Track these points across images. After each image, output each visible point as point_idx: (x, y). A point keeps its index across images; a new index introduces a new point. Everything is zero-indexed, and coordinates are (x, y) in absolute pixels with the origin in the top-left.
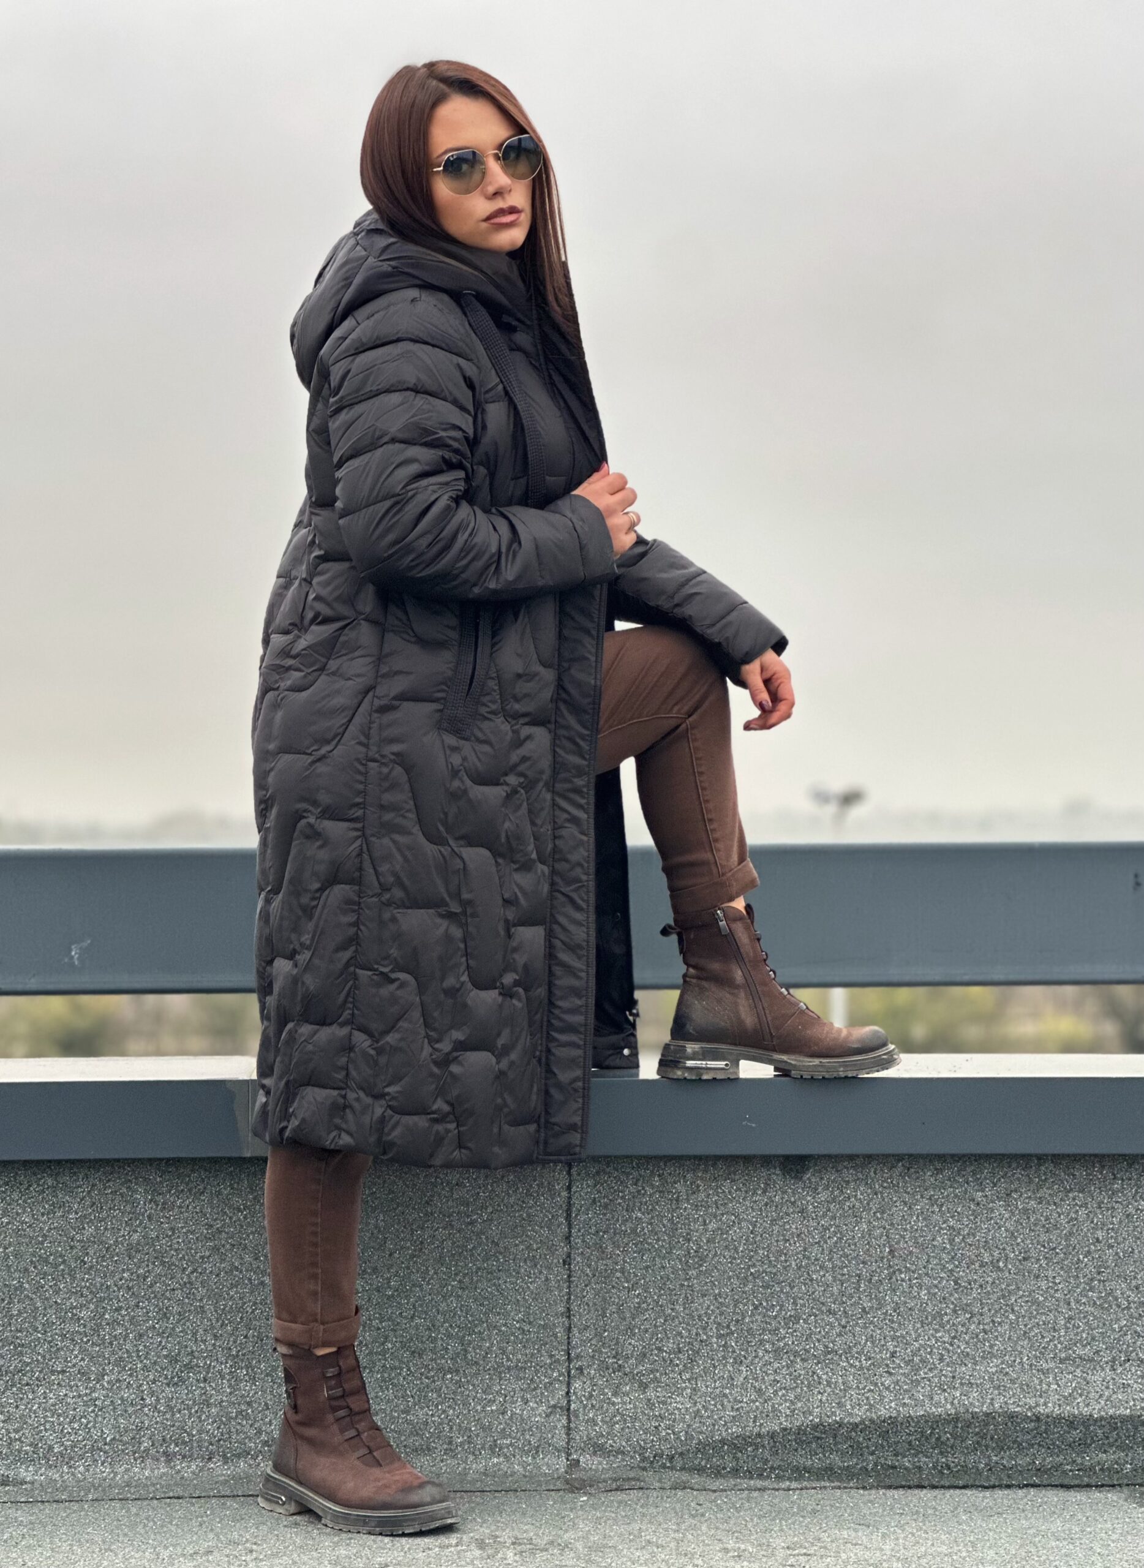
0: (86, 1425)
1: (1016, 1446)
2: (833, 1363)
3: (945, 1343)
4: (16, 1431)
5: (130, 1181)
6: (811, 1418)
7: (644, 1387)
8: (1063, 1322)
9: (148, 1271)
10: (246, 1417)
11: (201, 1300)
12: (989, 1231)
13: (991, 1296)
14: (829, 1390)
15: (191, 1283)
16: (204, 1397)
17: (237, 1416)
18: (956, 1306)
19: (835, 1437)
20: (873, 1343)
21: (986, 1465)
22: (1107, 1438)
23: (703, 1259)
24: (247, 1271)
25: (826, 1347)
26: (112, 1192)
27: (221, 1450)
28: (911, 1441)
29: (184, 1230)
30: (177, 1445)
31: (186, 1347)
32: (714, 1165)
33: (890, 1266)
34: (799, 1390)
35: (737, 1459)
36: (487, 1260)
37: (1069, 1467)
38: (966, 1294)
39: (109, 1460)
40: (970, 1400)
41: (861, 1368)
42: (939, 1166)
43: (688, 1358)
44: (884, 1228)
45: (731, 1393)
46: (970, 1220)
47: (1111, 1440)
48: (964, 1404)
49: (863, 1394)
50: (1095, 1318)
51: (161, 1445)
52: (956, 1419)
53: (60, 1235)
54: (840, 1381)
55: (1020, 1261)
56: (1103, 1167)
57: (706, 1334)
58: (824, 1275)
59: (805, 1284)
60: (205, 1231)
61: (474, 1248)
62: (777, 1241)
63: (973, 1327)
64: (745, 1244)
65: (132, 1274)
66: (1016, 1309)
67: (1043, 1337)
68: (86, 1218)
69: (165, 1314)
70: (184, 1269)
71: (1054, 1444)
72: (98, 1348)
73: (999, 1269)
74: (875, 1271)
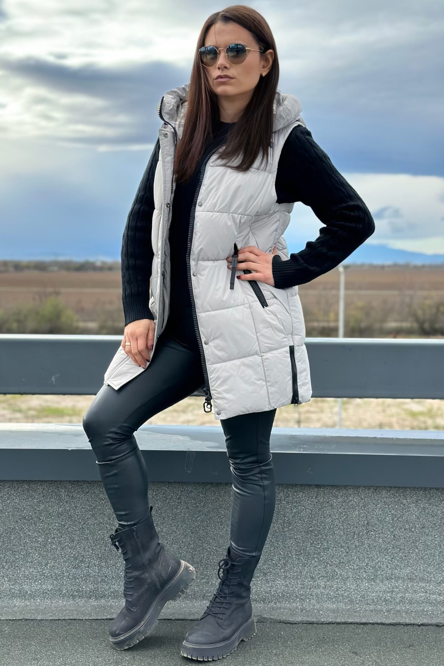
0: (41, 583)
1: (416, 602)
2: (342, 567)
3: (389, 560)
4: (13, 585)
5: (59, 487)
6: (333, 589)
7: (265, 574)
8: (438, 554)
9: (66, 523)
10: (105, 582)
11: (87, 535)
12: (409, 516)
13: (409, 542)
15: (83, 528)
16: (88, 573)
17: (101, 581)
18: (394, 546)
20: (359, 559)
23: (290, 524)
24: (105, 524)
25: (340, 561)
26: (51, 492)
27: (94, 594)
28: (374, 599)
29: (80, 507)
30: (77, 592)
31: (81, 553)
32: (296, 487)
36: (203, 522)
38: (398, 541)
39: (50, 597)
40: (399, 583)
41: (354, 569)
42: (389, 489)
43: (284, 563)
44: (365, 513)
45: (300, 578)
46: (401, 511)
48: (396, 585)
49: (355, 580)
51: (71, 592)
53: (31, 508)
54: (345, 574)
55: (421, 528)
57: (291, 554)
58: (340, 532)
59: (332, 535)
60: (89, 508)
61: (197, 517)
62: (321, 517)
63: (401, 554)
64: (307, 518)
65: (59, 524)
66: (419, 547)
67: (429, 559)
68: (41, 502)
69: (72, 540)
70: (80, 523)
72: (45, 553)
73: (412, 531)
74: (361, 531)
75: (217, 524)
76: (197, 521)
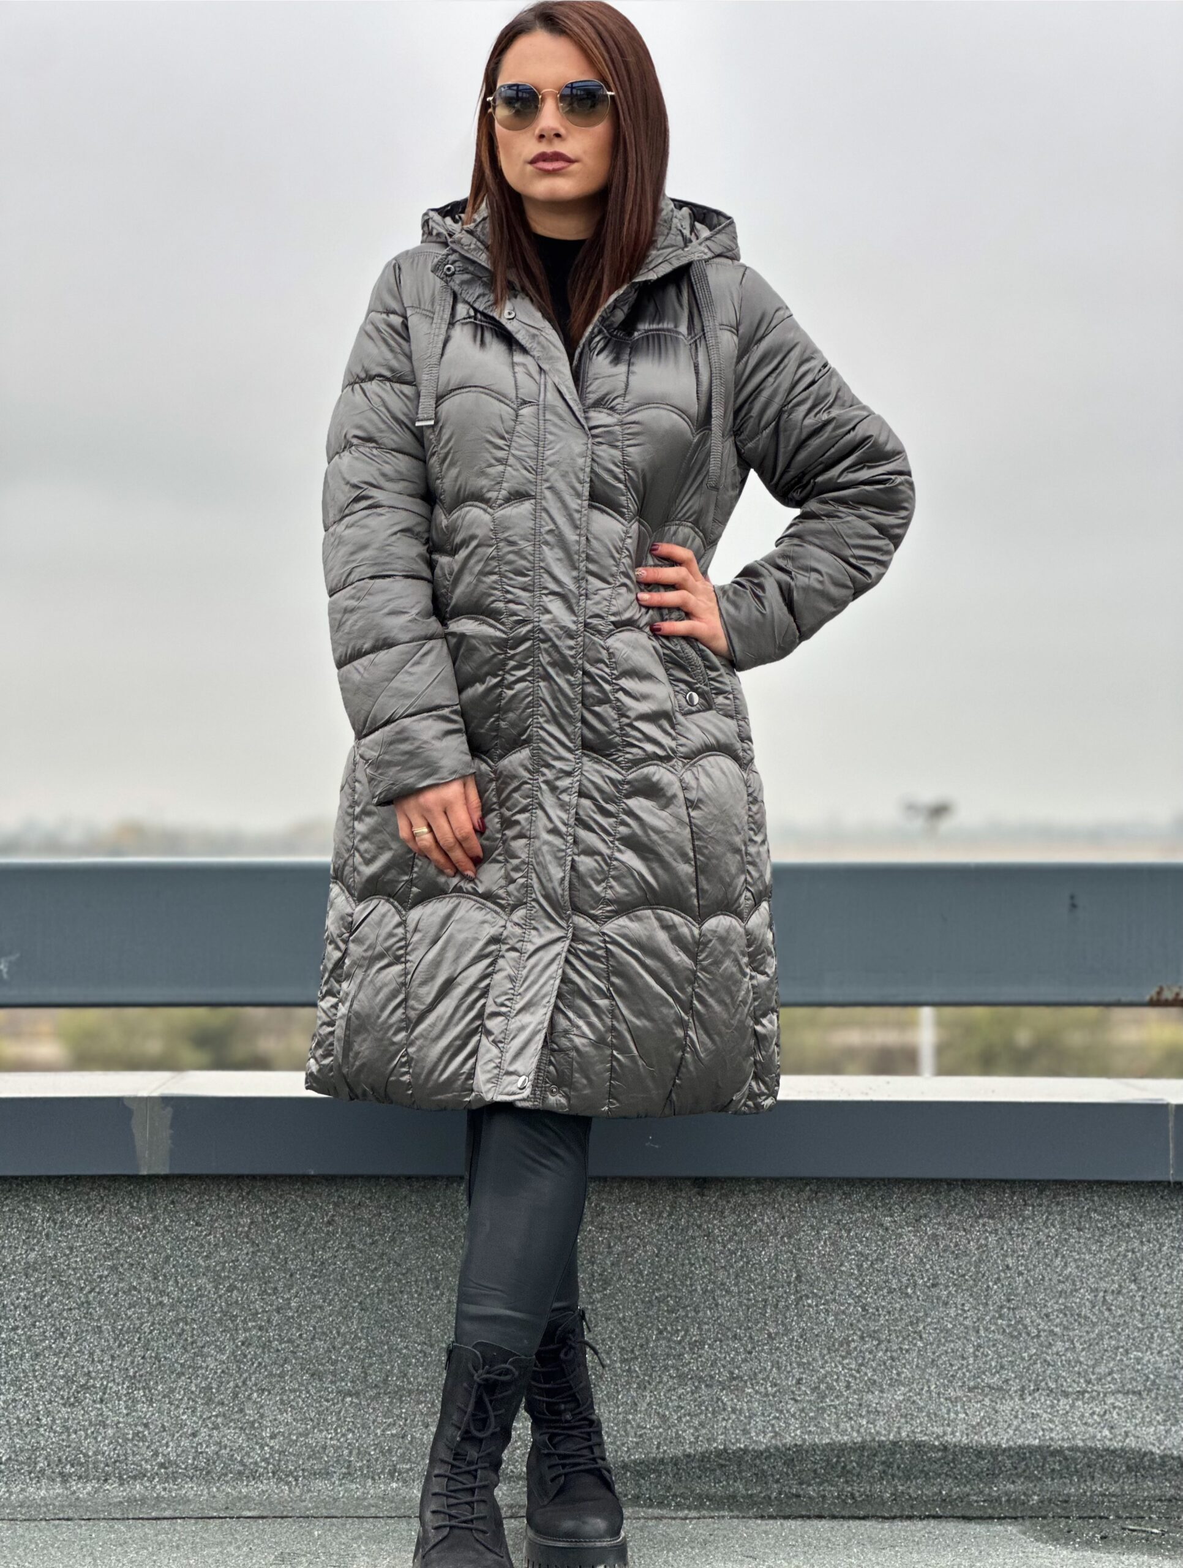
1: (923, 1475)
2: (738, 1390)
3: (851, 1369)
5: (28, 1199)
6: (715, 1445)
8: (971, 1350)
9: (46, 1290)
10: (143, 1439)
11: (98, 1320)
12: (898, 1257)
13: (899, 1323)
14: (733, 1416)
15: (88, 1303)
16: (100, 1418)
17: (133, 1439)
18: (863, 1333)
19: (739, 1466)
20: (779, 1368)
21: (892, 1494)
22: (1016, 1468)
23: (607, 1283)
24: (146, 1291)
25: (732, 1373)
26: (9, 1210)
27: (117, 1471)
28: (816, 1470)
29: (82, 1249)
30: (72, 1466)
31: (83, 1367)
32: (620, 1187)
33: (797, 1291)
34: (703, 1417)
35: (640, 1486)
37: (975, 1498)
38: (874, 1321)
40: (878, 1428)
41: (767, 1395)
42: (846, 1189)
44: (792, 1253)
45: (634, 1419)
46: (878, 1245)
47: (1020, 1470)
48: (871, 1432)
49: (769, 1422)
50: (1004, 1346)
51: (57, 1466)
52: (862, 1447)
54: (745, 1408)
55: (929, 1288)
56: (1014, 1193)
58: (730, 1300)
59: (711, 1309)
60: (104, 1250)
61: (376, 1269)
62: (683, 1265)
63: (880, 1354)
64: (649, 1267)
65: (29, 1293)
66: (924, 1336)
67: (951, 1365)
69: (62, 1333)
70: (82, 1289)
71: (961, 1474)
73: (907, 1295)
74: (782, 1296)
75: (425, 1285)
76: (373, 1279)
